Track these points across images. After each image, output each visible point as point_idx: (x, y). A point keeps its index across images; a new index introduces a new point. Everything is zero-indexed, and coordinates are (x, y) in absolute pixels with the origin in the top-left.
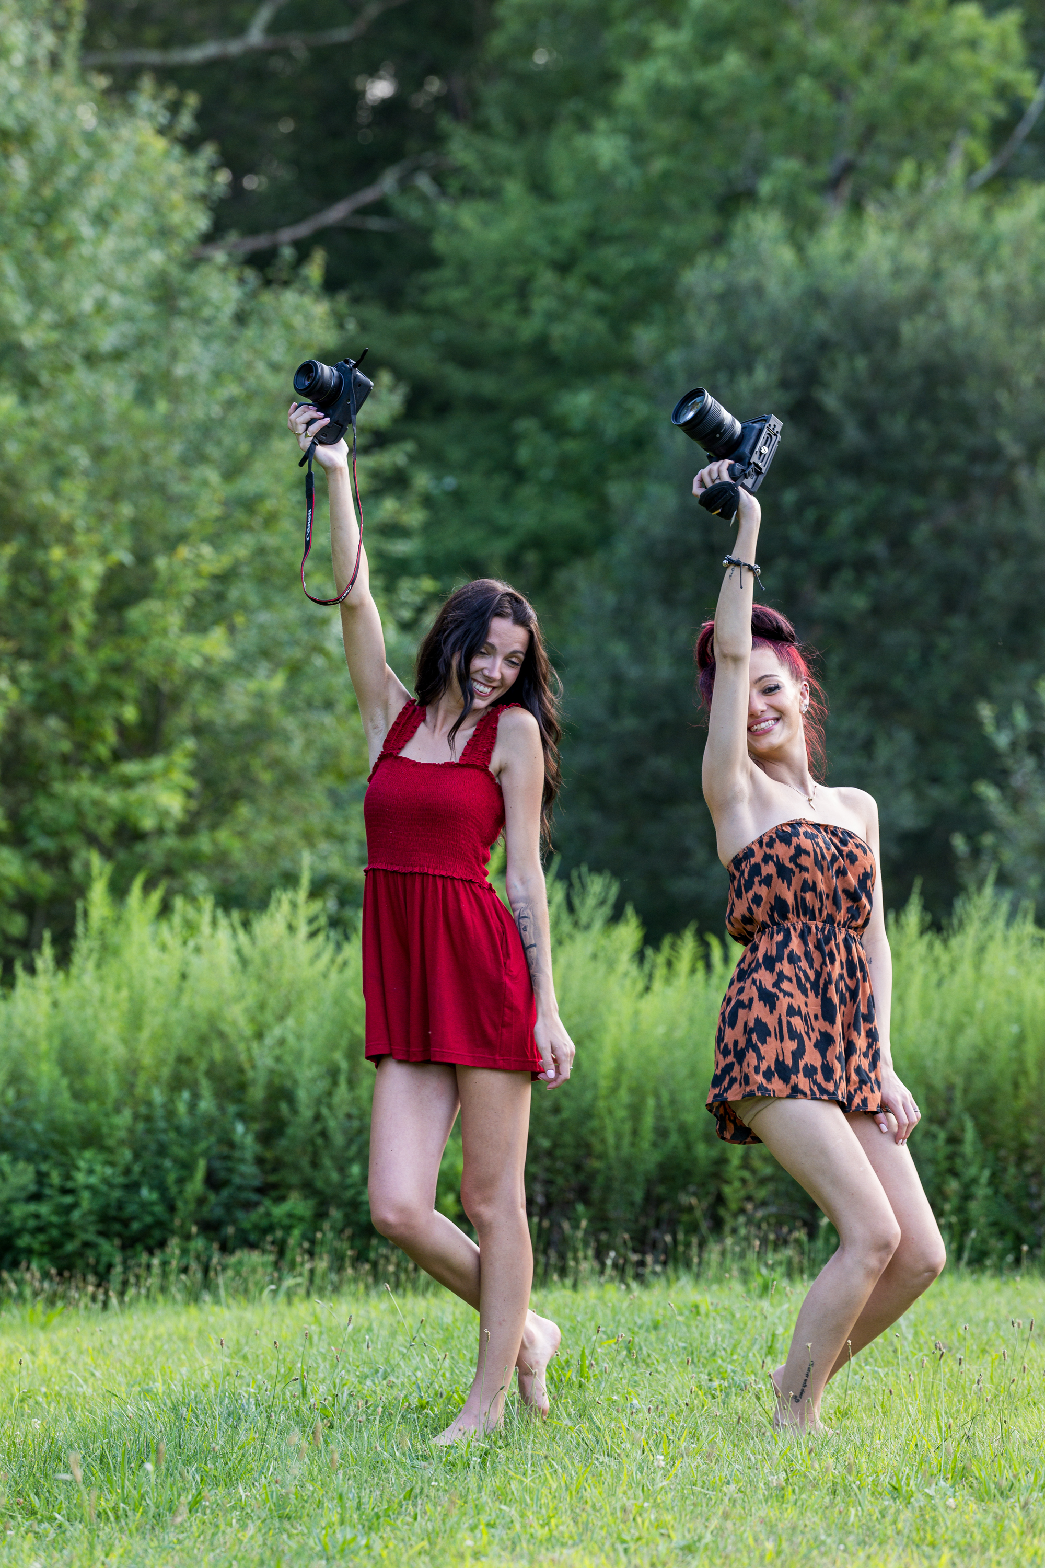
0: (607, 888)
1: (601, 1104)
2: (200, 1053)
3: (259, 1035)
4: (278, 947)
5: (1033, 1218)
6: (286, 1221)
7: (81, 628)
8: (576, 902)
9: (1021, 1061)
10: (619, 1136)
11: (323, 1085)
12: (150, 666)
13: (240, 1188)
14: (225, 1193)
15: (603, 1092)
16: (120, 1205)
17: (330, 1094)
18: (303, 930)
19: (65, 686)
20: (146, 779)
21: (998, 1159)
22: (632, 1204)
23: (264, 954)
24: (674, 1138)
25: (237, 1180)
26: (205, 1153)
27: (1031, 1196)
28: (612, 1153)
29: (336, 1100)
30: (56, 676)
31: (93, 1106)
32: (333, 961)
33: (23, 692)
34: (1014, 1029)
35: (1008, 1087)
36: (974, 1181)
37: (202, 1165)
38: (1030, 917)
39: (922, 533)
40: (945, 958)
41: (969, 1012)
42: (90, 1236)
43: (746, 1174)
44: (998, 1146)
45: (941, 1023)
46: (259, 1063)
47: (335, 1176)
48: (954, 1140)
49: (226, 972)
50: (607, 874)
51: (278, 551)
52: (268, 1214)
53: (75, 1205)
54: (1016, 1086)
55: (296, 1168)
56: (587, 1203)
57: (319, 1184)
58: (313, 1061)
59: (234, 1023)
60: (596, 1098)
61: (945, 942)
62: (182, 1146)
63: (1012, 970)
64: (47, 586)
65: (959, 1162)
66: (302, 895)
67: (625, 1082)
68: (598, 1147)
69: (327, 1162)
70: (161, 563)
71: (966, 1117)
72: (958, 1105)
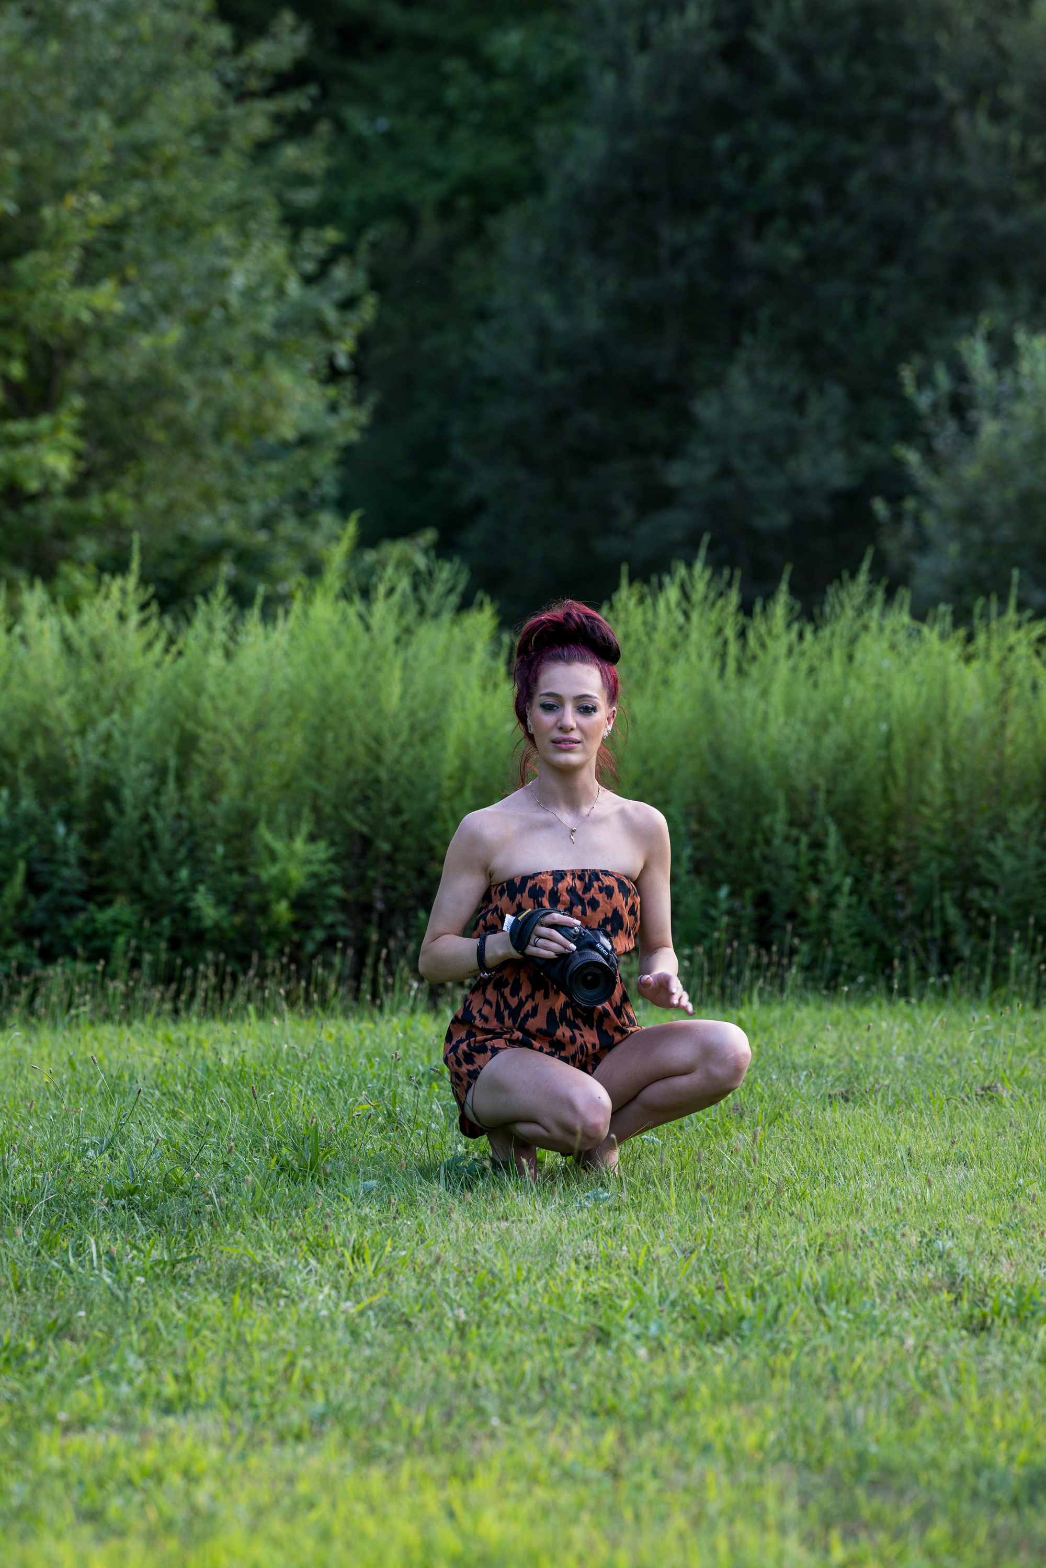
0: (457, 574)
1: (444, 806)
2: (23, 748)
3: (82, 732)
4: (105, 636)
5: (898, 927)
6: (110, 928)
8: (424, 590)
9: (889, 761)
11: (149, 784)
12: (37, 320)
13: (63, 892)
14: (46, 898)
17: (157, 792)
18: (135, 618)
20: (31, 439)
21: (863, 864)
23: (93, 643)
25: (58, 885)
26: (26, 856)
27: (896, 904)
29: (164, 799)
32: (166, 650)
34: (884, 727)
35: (877, 790)
37: (22, 866)
38: (906, 607)
39: (857, 182)
40: (818, 649)
41: (835, 709)
44: (865, 851)
45: (805, 722)
46: (82, 760)
47: (162, 880)
48: (818, 845)
49: (49, 662)
51: (172, 200)
52: (93, 920)
54: (885, 788)
55: (124, 871)
57: (147, 888)
58: (141, 759)
59: (59, 718)
60: (440, 798)
61: (817, 631)
63: (888, 662)
65: (822, 868)
66: (132, 581)
67: (470, 782)
69: (155, 866)
70: (47, 212)
71: (829, 821)
72: (821, 808)
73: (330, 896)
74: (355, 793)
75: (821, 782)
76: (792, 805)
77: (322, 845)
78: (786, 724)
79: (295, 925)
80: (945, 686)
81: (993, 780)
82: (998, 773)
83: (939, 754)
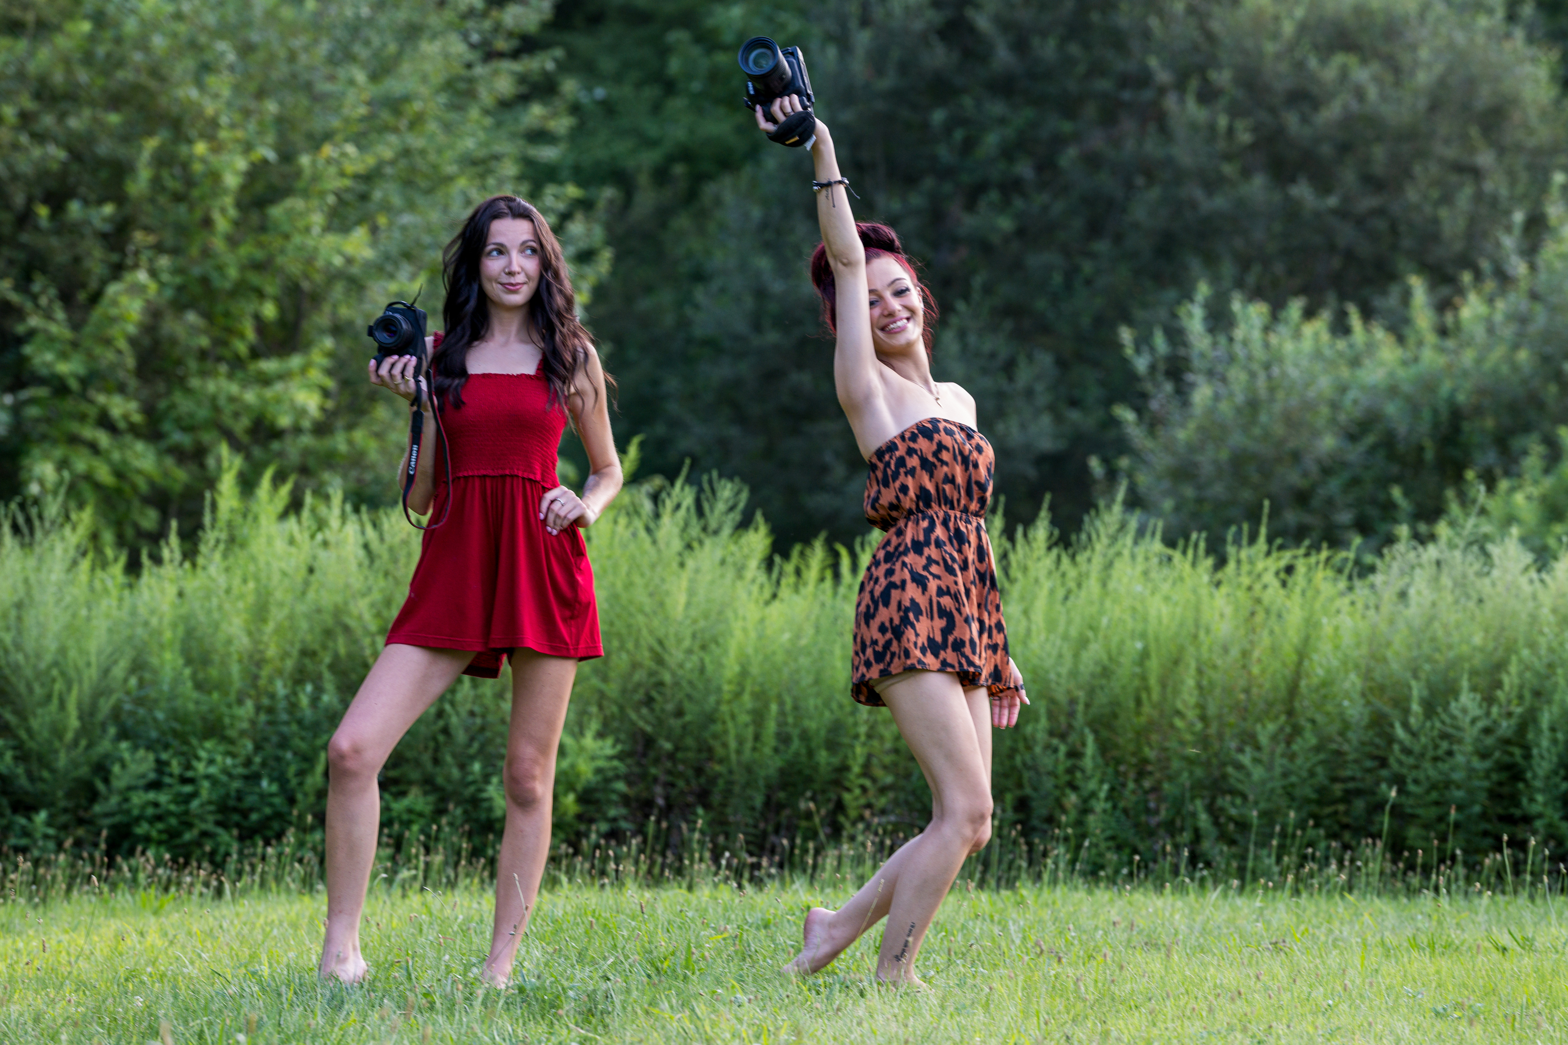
0: (738, 493)
1: (724, 708)
2: (324, 647)
6: (405, 817)
7: (222, 224)
8: (706, 506)
9: (1144, 678)
10: (741, 741)
12: (291, 265)
15: (727, 696)
16: (240, 797)
19: (205, 281)
20: (283, 376)
21: (1117, 773)
22: (753, 809)
24: (796, 744)
27: (1148, 811)
28: (733, 757)
29: (459, 696)
30: (196, 271)
31: (215, 696)
33: (162, 285)
34: (1139, 645)
35: (1132, 705)
36: (1093, 795)
38: (1158, 536)
39: (1069, 156)
40: (1072, 573)
41: (1093, 628)
42: (209, 826)
43: (867, 783)
44: (1118, 762)
45: (1065, 637)
47: (456, 773)
48: (1075, 754)
49: (353, 567)
50: (737, 479)
51: (423, 152)
53: (194, 795)
54: (1138, 702)
55: (418, 763)
56: (707, 807)
57: (440, 780)
59: (360, 618)
60: (718, 703)
61: (1073, 557)
62: (303, 739)
63: (1139, 588)
64: (190, 182)
65: (1078, 775)
67: (748, 689)
68: (720, 751)
69: (449, 759)
70: (305, 160)
71: (1087, 731)
72: (1080, 720)
73: (614, 791)
74: (640, 695)
75: (1081, 695)
76: (1051, 716)
77: (609, 741)
78: (1047, 640)
79: (580, 817)
80: (1197, 609)
81: (1242, 696)
82: (1247, 691)
83: (1192, 671)
